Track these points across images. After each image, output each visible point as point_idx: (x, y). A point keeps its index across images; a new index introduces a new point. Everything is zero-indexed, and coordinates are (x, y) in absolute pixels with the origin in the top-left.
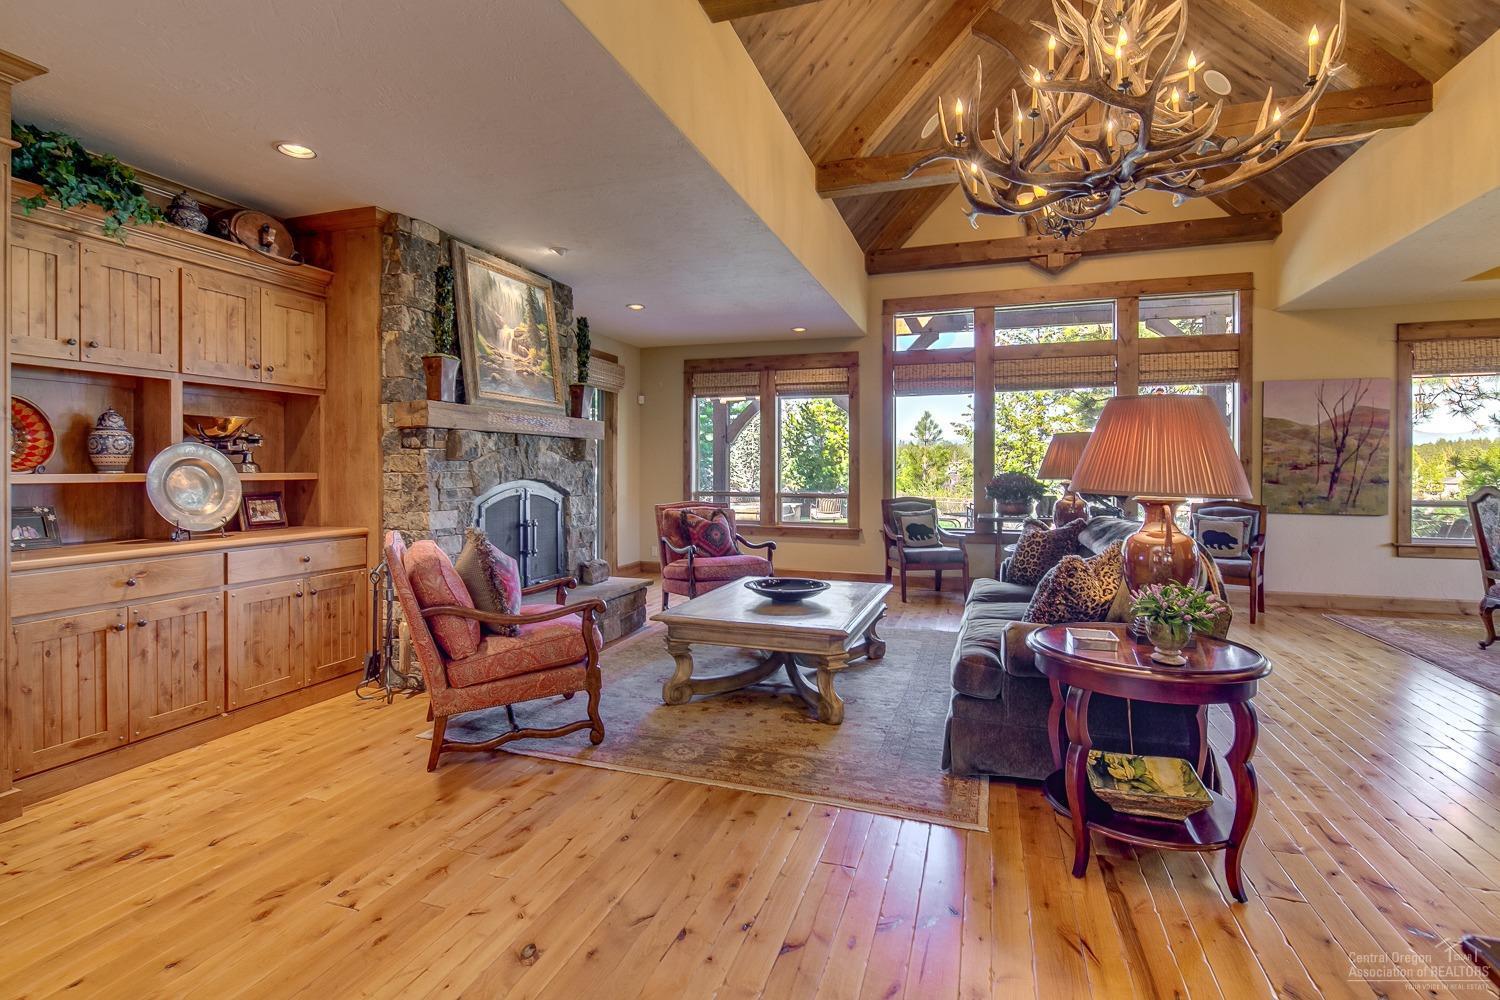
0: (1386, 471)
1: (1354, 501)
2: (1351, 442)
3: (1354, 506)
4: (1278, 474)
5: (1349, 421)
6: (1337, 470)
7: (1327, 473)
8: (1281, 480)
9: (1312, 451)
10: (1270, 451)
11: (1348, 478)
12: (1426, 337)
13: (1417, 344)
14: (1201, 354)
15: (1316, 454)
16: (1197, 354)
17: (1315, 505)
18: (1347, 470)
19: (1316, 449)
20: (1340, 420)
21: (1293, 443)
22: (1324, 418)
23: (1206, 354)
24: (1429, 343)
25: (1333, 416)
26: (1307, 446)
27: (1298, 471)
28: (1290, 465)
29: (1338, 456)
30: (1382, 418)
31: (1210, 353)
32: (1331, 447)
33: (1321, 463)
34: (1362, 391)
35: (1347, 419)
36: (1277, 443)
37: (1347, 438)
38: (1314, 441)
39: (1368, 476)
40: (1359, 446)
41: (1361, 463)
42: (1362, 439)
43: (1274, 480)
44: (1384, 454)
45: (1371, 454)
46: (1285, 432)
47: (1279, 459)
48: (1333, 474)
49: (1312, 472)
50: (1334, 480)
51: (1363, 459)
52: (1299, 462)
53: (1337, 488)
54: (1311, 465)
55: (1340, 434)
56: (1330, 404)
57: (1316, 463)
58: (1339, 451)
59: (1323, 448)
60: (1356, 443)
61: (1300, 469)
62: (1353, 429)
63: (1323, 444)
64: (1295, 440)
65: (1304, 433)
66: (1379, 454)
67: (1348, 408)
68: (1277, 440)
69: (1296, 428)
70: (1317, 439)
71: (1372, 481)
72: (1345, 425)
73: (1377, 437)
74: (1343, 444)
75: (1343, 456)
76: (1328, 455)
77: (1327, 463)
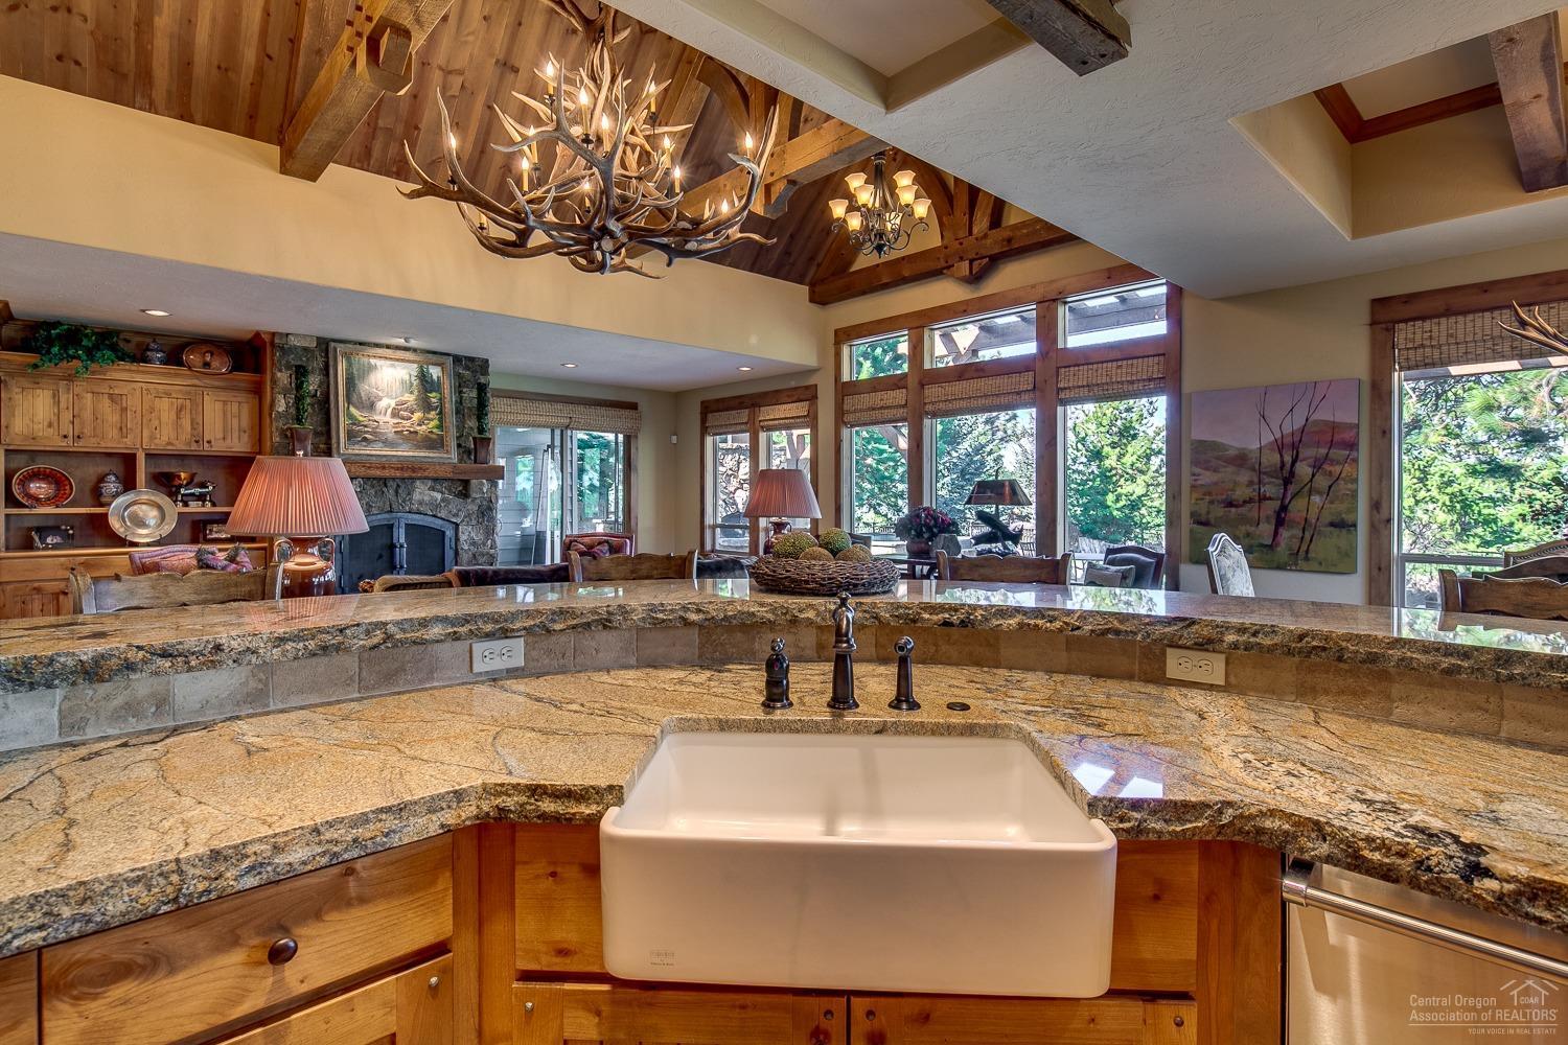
0: (1354, 510)
1: (1307, 552)
2: (1304, 470)
3: (1307, 559)
4: (1208, 513)
5: (1300, 441)
6: (1284, 508)
7: (1270, 512)
8: (1212, 521)
9: (1251, 483)
10: (1199, 482)
11: (1298, 520)
12: (1414, 315)
13: (1402, 326)
14: (1125, 362)
15: (1257, 487)
16: (1120, 363)
17: (1256, 554)
18: (1297, 507)
19: (1256, 480)
20: (1288, 440)
21: (1228, 473)
22: (1268, 438)
23: (1130, 362)
24: (1419, 323)
25: (1278, 435)
26: (1244, 477)
27: (1233, 510)
28: (1223, 501)
29: (1285, 490)
30: (1347, 436)
31: (1135, 361)
32: (1277, 478)
33: (1263, 498)
34: (1318, 397)
35: (1297, 439)
36: (1208, 473)
37: (1298, 464)
38: (1254, 470)
39: (1327, 518)
40: (1313, 476)
41: (1316, 499)
42: (1318, 465)
43: (1203, 519)
44: (1350, 486)
45: (1330, 487)
46: (1218, 458)
47: (1210, 494)
48: (1278, 514)
49: (1250, 511)
50: (1280, 522)
51: (1319, 493)
52: (1234, 497)
53: (1285, 534)
54: (1251, 501)
55: (1288, 459)
56: (1275, 419)
57: (1257, 498)
58: (1287, 482)
59: (1266, 479)
60: (1310, 471)
61: (1236, 506)
62: (1305, 452)
63: (1265, 473)
64: (1230, 469)
65: (1241, 460)
66: (1343, 487)
67: (1299, 423)
68: (1207, 469)
69: (1232, 452)
70: (1257, 467)
71: (1332, 524)
72: (1295, 447)
73: (1338, 463)
74: (1292, 473)
75: (1292, 489)
76: (1271, 489)
77: (1270, 499)
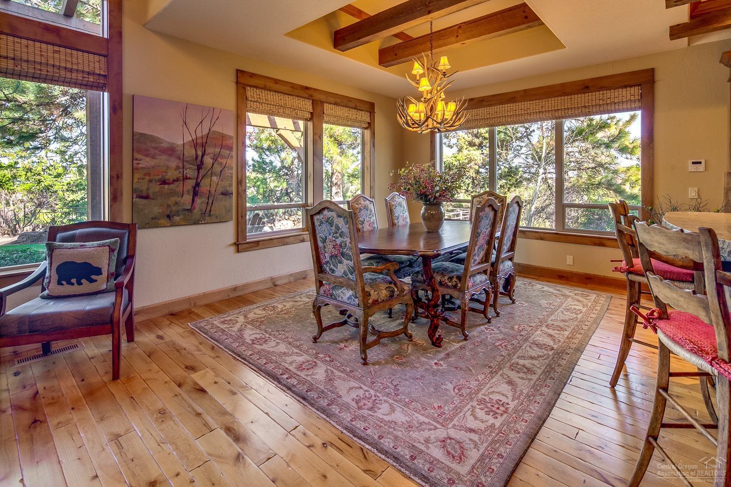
0: (231, 185)
1: (210, 211)
2: (208, 160)
3: (210, 215)
4: (148, 189)
5: (206, 143)
6: (198, 184)
7: (190, 188)
8: (151, 195)
9: (178, 168)
10: (141, 166)
11: (205, 192)
12: (253, 84)
13: (249, 88)
15: (182, 170)
17: (181, 216)
18: (205, 185)
19: (181, 165)
20: (199, 141)
21: (162, 159)
22: (188, 138)
24: (255, 89)
25: (194, 137)
26: (173, 163)
27: (166, 186)
28: (159, 180)
29: (198, 173)
30: (229, 142)
32: (193, 165)
33: (186, 178)
34: (215, 117)
35: (204, 141)
36: (148, 159)
37: (205, 157)
38: (179, 158)
39: (220, 190)
40: (213, 164)
41: (214, 178)
42: (215, 158)
43: (144, 194)
44: (230, 171)
45: (221, 171)
46: (155, 148)
47: (149, 174)
48: (194, 188)
49: (178, 187)
50: (195, 194)
51: (216, 175)
52: (166, 177)
53: (198, 201)
54: (177, 180)
55: (200, 153)
56: (192, 126)
57: (182, 178)
58: (199, 168)
59: (188, 166)
60: (211, 161)
61: (168, 184)
62: (209, 150)
63: (187, 161)
64: (164, 157)
65: (171, 151)
66: (227, 172)
67: (205, 132)
68: (147, 156)
69: (165, 145)
70: (182, 157)
71: (222, 194)
72: (203, 146)
73: (225, 158)
74: (202, 162)
75: (202, 172)
76: (191, 172)
77: (190, 178)
